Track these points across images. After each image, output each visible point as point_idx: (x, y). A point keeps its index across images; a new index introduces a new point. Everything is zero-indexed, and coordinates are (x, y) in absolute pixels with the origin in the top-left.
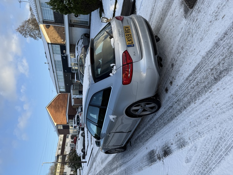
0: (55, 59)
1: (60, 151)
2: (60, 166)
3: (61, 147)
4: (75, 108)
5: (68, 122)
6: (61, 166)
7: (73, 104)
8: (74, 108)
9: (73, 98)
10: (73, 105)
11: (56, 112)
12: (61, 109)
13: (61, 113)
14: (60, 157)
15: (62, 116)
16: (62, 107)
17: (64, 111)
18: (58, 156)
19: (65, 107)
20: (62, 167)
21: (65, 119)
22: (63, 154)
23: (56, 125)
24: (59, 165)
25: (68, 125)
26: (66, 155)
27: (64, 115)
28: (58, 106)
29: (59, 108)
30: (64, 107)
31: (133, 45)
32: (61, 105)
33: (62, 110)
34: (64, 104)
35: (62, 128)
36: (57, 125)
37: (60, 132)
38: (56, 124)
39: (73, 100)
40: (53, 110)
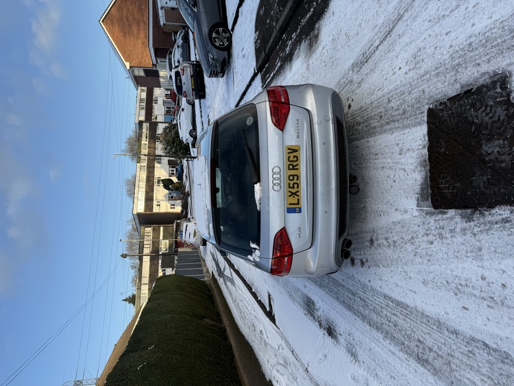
1: (143, 112)
2: (147, 143)
3: (144, 104)
4: (168, 31)
5: (155, 63)
6: (149, 142)
7: (162, 21)
8: (165, 30)
9: (162, 8)
10: (164, 24)
11: (125, 34)
12: (135, 29)
13: (138, 38)
14: (145, 125)
15: (140, 46)
16: (138, 24)
17: (142, 35)
18: (141, 123)
19: (144, 23)
20: (152, 145)
21: (146, 55)
22: (151, 120)
23: (128, 68)
24: (145, 141)
25: (154, 69)
26: (156, 124)
27: (143, 43)
28: (127, 19)
29: (130, 26)
30: (142, 24)
31: (300, 209)
32: (134, 19)
33: (138, 31)
34: (142, 16)
35: (142, 73)
36: (131, 67)
37: (138, 81)
38: (128, 65)
39: (161, 13)
40: (116, 29)
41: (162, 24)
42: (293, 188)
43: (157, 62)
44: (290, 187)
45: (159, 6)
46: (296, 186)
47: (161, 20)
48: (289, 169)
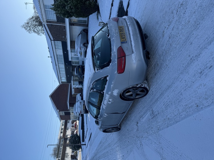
0: (57, 54)
3: (63, 131)
6: (63, 148)
8: (74, 96)
9: (73, 88)
14: (62, 140)
21: (66, 106)
25: (69, 111)
26: (67, 138)
31: (126, 42)
35: (64, 114)
37: (61, 118)
39: (73, 90)
41: (73, 94)
42: (123, 36)
43: (70, 109)
44: (121, 36)
45: (72, 88)
46: (124, 36)
47: (73, 92)
48: (120, 32)
